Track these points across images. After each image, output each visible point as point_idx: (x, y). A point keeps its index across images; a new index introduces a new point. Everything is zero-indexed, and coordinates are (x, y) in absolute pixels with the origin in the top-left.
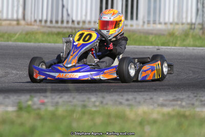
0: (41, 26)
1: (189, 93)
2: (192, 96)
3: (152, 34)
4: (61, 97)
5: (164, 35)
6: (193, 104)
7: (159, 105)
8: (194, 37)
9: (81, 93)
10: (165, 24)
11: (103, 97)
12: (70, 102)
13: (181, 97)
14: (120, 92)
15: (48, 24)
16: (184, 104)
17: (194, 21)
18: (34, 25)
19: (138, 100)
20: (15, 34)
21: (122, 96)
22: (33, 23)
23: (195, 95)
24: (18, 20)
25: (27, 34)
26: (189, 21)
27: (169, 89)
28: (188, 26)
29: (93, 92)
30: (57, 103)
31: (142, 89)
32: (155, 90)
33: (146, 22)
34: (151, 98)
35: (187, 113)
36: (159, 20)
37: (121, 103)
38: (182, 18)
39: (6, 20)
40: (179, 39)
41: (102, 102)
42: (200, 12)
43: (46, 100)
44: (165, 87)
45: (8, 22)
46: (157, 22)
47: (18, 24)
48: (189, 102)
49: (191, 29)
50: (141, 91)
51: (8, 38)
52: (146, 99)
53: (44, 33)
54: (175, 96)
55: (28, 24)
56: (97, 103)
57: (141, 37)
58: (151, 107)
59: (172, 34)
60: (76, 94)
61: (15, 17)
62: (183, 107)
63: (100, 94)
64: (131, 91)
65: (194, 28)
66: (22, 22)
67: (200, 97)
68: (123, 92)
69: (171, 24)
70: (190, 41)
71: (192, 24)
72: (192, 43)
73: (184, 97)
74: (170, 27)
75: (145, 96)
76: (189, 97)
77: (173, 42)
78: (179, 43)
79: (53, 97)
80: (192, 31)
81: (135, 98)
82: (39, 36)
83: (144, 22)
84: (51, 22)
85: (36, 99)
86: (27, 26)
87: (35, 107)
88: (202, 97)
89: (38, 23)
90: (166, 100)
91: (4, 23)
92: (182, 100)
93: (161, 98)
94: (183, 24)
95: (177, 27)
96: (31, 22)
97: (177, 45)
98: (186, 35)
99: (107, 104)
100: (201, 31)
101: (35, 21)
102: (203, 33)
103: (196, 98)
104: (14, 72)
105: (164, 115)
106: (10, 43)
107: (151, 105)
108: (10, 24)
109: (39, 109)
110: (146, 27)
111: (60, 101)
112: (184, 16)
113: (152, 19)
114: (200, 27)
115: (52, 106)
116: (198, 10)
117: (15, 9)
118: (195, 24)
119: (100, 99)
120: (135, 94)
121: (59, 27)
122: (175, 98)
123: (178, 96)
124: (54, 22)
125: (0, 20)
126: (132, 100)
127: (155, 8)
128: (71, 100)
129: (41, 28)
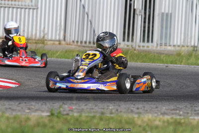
0: (77, 45)
1: (187, 104)
2: (189, 106)
3: (163, 54)
4: (86, 105)
5: (172, 55)
6: (188, 113)
7: (162, 114)
8: (196, 57)
9: (103, 101)
10: (174, 46)
11: (119, 106)
12: (93, 109)
13: (180, 107)
14: (133, 101)
15: (83, 44)
16: (181, 113)
17: (196, 44)
18: (72, 45)
19: (145, 109)
20: (57, 52)
21: (134, 105)
22: (71, 44)
23: (191, 105)
24: (59, 41)
25: (66, 52)
26: (193, 44)
27: (173, 99)
28: (192, 48)
29: (112, 100)
30: (83, 109)
31: (151, 99)
33: (159, 44)
34: (157, 107)
35: (182, 121)
36: (169, 43)
37: (132, 111)
38: (188, 43)
39: (51, 40)
40: (184, 58)
41: (117, 110)
43: (74, 107)
44: (169, 98)
45: (52, 42)
46: (168, 45)
47: (60, 44)
48: (185, 111)
49: (194, 50)
50: (150, 101)
51: (51, 55)
52: (152, 108)
53: (79, 51)
55: (67, 44)
56: (113, 111)
57: (154, 56)
58: (156, 115)
59: (179, 54)
60: (99, 102)
61: (58, 38)
62: (180, 115)
63: (117, 103)
64: (143, 101)
65: (197, 50)
66: (63, 42)
67: (195, 107)
68: (136, 101)
69: (179, 46)
70: (193, 60)
71: (194, 47)
72: (194, 62)
73: (182, 106)
74: (178, 48)
75: (151, 106)
76: (186, 107)
77: (179, 61)
78: (184, 61)
79: (80, 105)
80: (194, 52)
81: (144, 107)
83: (157, 44)
84: (86, 42)
85: (66, 106)
86: (66, 46)
87: (65, 113)
89: (75, 43)
90: (167, 110)
91: (49, 43)
92: (180, 109)
93: (164, 107)
94: (187, 46)
95: (183, 49)
97: (182, 63)
98: (190, 55)
99: (121, 112)
101: (73, 42)
105: (164, 122)
106: (53, 59)
107: (156, 113)
108: (54, 44)
109: (68, 114)
110: (159, 48)
111: (85, 108)
112: (189, 41)
113: (163, 42)
115: (78, 112)
117: (58, 32)
118: (197, 47)
119: (117, 107)
120: (145, 103)
122: (175, 107)
123: (178, 106)
124: (88, 43)
125: (46, 40)
126: (141, 108)
127: (166, 34)
128: (94, 107)
129: (77, 47)
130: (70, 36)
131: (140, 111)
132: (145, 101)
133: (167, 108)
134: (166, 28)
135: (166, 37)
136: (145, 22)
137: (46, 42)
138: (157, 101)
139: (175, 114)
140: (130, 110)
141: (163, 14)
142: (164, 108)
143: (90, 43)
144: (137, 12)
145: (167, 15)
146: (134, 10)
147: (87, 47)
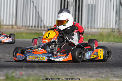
0: (26, 29)
1: (108, 70)
3: (90, 34)
4: (33, 71)
5: (96, 35)
6: (108, 76)
7: (89, 77)
8: (114, 36)
9: (45, 68)
10: (98, 28)
11: (57, 71)
12: (37, 74)
13: (103, 72)
14: (68, 68)
15: (30, 28)
16: (103, 76)
17: (114, 27)
18: (21, 29)
19: (77, 73)
21: (68, 71)
22: (21, 27)
23: (111, 70)
24: (12, 26)
26: (111, 27)
27: (97, 67)
28: (111, 30)
29: (52, 68)
30: (30, 74)
31: (80, 66)
32: (89, 67)
33: (86, 28)
34: (85, 72)
36: (94, 27)
37: (67, 75)
38: (108, 26)
39: (6, 25)
40: (105, 37)
41: (56, 74)
42: (117, 22)
43: (24, 73)
44: (95, 66)
45: (6, 27)
46: (93, 28)
47: (12, 28)
48: (106, 75)
49: (112, 32)
50: (80, 68)
52: (82, 73)
53: (27, 33)
54: (99, 71)
55: (18, 28)
56: (53, 75)
59: (101, 35)
60: (42, 69)
61: (11, 23)
62: (103, 78)
63: (56, 69)
64: (75, 68)
65: (114, 31)
66: (15, 27)
67: (114, 72)
68: (70, 68)
69: (101, 29)
70: (111, 38)
71: (113, 29)
73: (104, 71)
74: (100, 30)
75: (82, 71)
76: (107, 72)
77: (101, 39)
78: (105, 39)
79: (28, 71)
81: (76, 72)
82: (24, 35)
84: (32, 27)
85: (18, 72)
86: (17, 29)
87: (17, 77)
88: (115, 72)
89: (24, 27)
90: (93, 74)
91: (4, 27)
92: (103, 74)
94: (107, 29)
95: (104, 30)
96: (20, 26)
97: (104, 41)
98: (109, 35)
99: (59, 75)
100: (118, 33)
101: (22, 26)
102: (119, 34)
103: (111, 72)
104: (8, 55)
107: (85, 76)
108: (8, 28)
109: (19, 78)
110: (86, 30)
111: (32, 73)
112: (109, 24)
113: (90, 26)
114: (118, 30)
115: (26, 76)
116: (116, 21)
117: (11, 19)
118: (114, 29)
119: (55, 72)
120: (77, 69)
121: (36, 30)
122: (99, 72)
123: (101, 71)
124: (33, 27)
125: (2, 25)
126: (74, 73)
127: (92, 20)
128: (38, 73)
129: (26, 30)
130: (20, 22)
131: (73, 75)
132: (76, 68)
133: (93, 73)
134: (92, 15)
135: (91, 22)
136: (76, 11)
137: (2, 26)
138: (86, 68)
139: (99, 76)
140: (65, 75)
141: (89, 5)
142: (91, 73)
143: (35, 27)
144: (70, 4)
145: (92, 5)
146: (68, 2)
147: (33, 30)
